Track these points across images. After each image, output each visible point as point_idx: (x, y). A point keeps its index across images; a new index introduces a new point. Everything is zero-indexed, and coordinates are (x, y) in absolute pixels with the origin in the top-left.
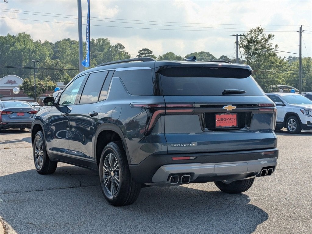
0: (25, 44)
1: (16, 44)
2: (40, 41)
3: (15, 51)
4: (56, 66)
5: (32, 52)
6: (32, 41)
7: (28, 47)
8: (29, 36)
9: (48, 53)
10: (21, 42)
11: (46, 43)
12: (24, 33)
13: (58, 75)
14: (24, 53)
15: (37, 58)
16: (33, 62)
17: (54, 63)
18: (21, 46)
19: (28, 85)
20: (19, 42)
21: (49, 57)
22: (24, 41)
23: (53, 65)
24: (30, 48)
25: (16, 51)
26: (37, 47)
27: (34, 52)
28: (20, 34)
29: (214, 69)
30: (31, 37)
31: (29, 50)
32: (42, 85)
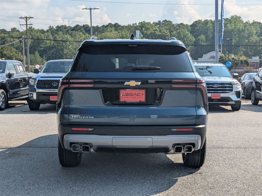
0: (236, 25)
1: (228, 25)
2: (249, 22)
3: (226, 31)
4: (259, 43)
5: (241, 31)
6: (243, 21)
7: (238, 27)
8: (240, 18)
9: (255, 32)
10: (233, 23)
11: (254, 23)
12: (236, 15)
13: (260, 50)
14: (234, 32)
15: (245, 36)
16: (228, 40)
17: (258, 40)
18: (232, 27)
19: (223, 60)
20: (231, 23)
21: (255, 35)
22: (235, 22)
23: (257, 42)
24: (240, 28)
25: (228, 31)
26: (245, 26)
27: (243, 31)
28: (232, 17)
29: (133, 46)
30: (242, 18)
31: (239, 30)
32: (235, 60)
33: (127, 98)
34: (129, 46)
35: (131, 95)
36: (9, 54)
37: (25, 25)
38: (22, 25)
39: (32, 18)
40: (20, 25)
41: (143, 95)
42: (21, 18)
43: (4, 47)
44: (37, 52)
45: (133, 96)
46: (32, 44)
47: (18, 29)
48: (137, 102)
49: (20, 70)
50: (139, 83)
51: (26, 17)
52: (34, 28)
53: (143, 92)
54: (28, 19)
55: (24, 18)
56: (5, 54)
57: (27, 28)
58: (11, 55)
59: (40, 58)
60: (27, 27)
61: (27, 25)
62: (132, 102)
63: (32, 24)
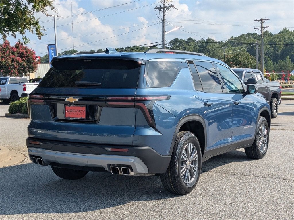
33: (71, 114)
34: (85, 61)
35: (74, 111)
36: (244, 61)
37: (261, 28)
38: (257, 28)
39: (268, 19)
40: (255, 28)
41: (84, 111)
42: (255, 21)
43: (239, 54)
44: (288, 58)
45: (75, 113)
46: (284, 48)
47: (270, 32)
48: (79, 119)
49: (258, 79)
50: (77, 100)
51: (262, 19)
52: (288, 30)
53: (84, 108)
54: (263, 21)
55: (259, 20)
56: (240, 61)
57: (262, 32)
58: (245, 62)
59: (292, 63)
60: (262, 30)
61: (262, 28)
62: (75, 118)
63: (268, 27)
